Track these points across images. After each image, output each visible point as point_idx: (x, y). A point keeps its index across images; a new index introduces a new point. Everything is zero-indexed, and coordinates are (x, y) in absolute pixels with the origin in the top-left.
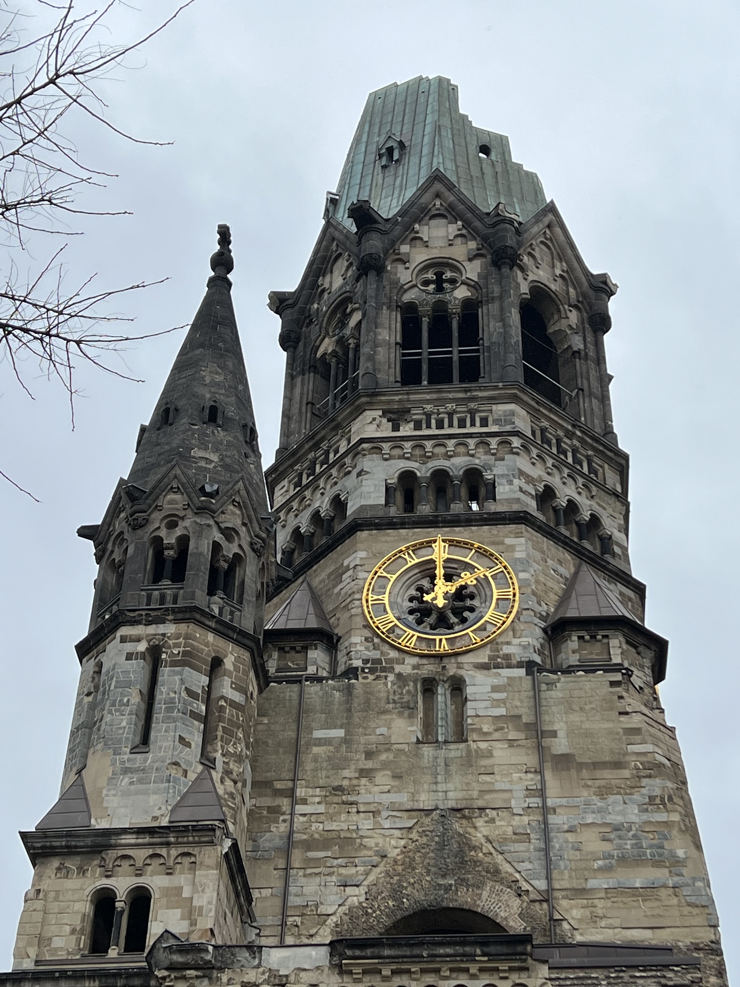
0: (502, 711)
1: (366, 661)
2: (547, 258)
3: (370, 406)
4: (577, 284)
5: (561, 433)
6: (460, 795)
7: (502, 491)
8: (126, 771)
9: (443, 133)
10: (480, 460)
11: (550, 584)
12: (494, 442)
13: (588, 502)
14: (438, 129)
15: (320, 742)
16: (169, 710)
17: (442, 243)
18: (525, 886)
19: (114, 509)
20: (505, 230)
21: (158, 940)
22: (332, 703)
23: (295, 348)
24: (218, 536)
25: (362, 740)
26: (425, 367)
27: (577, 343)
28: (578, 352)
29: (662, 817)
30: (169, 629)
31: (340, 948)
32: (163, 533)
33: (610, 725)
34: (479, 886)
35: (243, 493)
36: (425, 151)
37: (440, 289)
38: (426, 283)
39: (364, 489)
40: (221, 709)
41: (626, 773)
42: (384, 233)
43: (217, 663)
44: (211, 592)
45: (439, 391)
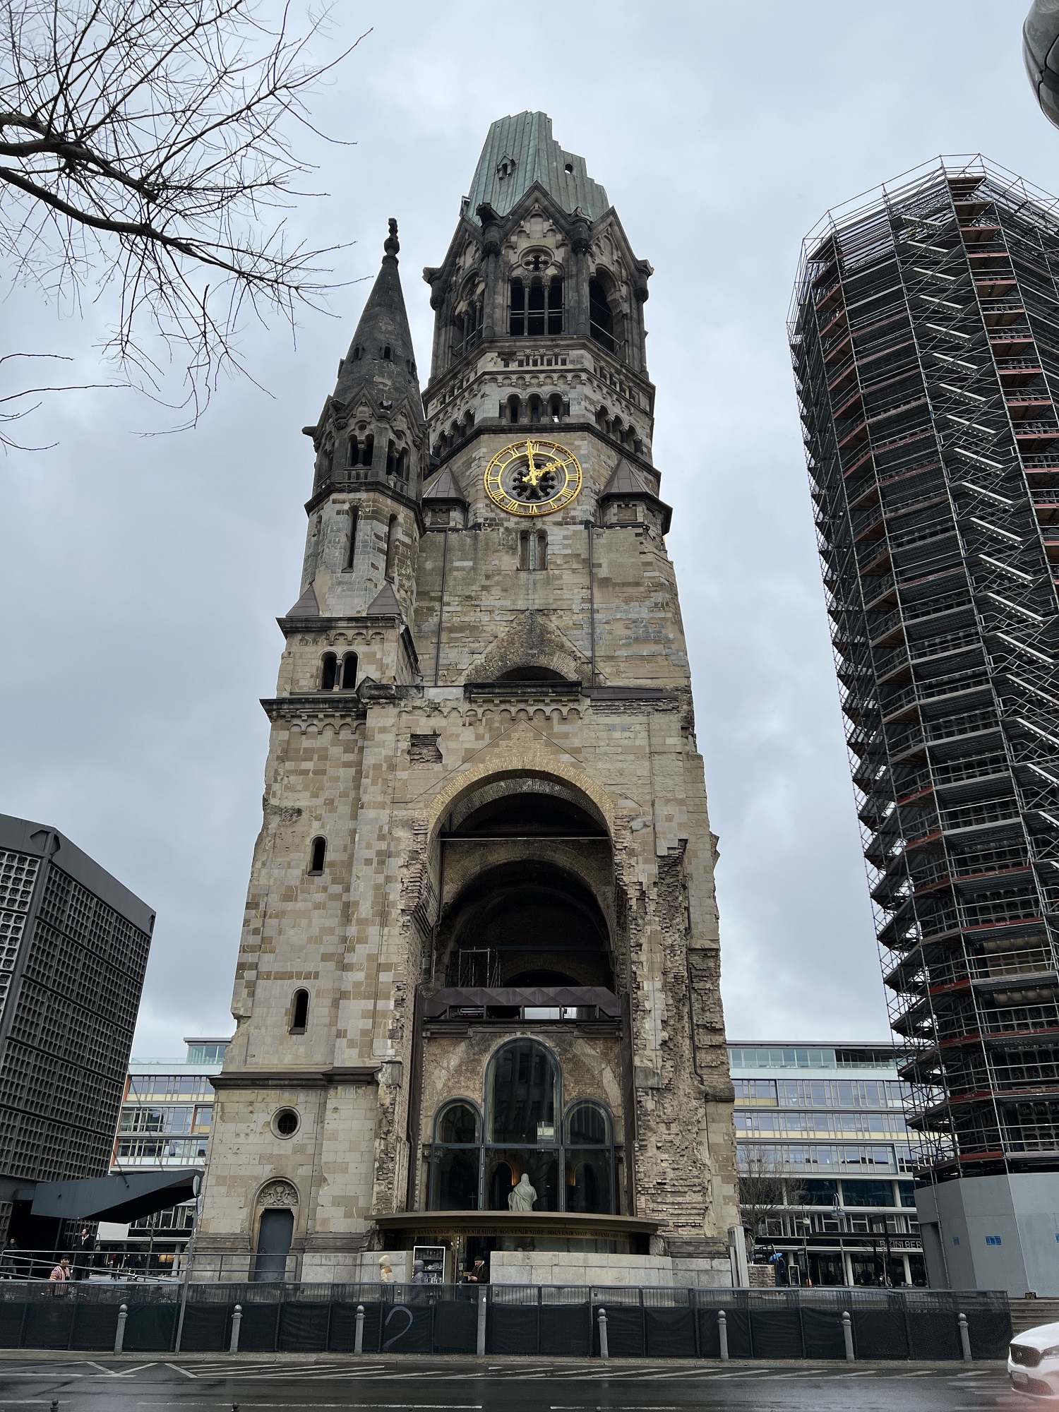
0: (569, 551)
1: (486, 519)
2: (609, 248)
3: (490, 349)
4: (627, 267)
5: (613, 370)
6: (542, 601)
7: (574, 409)
8: (339, 583)
9: (541, 154)
10: (561, 387)
11: (601, 471)
12: (570, 376)
13: (628, 418)
14: (538, 151)
15: (457, 569)
16: (365, 546)
17: (539, 235)
18: (579, 655)
19: (325, 417)
20: (581, 226)
21: (363, 682)
22: (465, 545)
23: (441, 308)
24: (392, 436)
25: (484, 568)
26: (526, 323)
27: (625, 308)
28: (626, 315)
29: (661, 615)
30: (363, 495)
31: (470, 688)
32: (357, 433)
33: (634, 560)
34: (552, 654)
35: (408, 407)
36: (529, 167)
37: (537, 268)
38: (528, 263)
39: (486, 406)
40: (397, 547)
41: (642, 589)
42: (500, 227)
43: (393, 518)
44: (389, 473)
45: (535, 340)
